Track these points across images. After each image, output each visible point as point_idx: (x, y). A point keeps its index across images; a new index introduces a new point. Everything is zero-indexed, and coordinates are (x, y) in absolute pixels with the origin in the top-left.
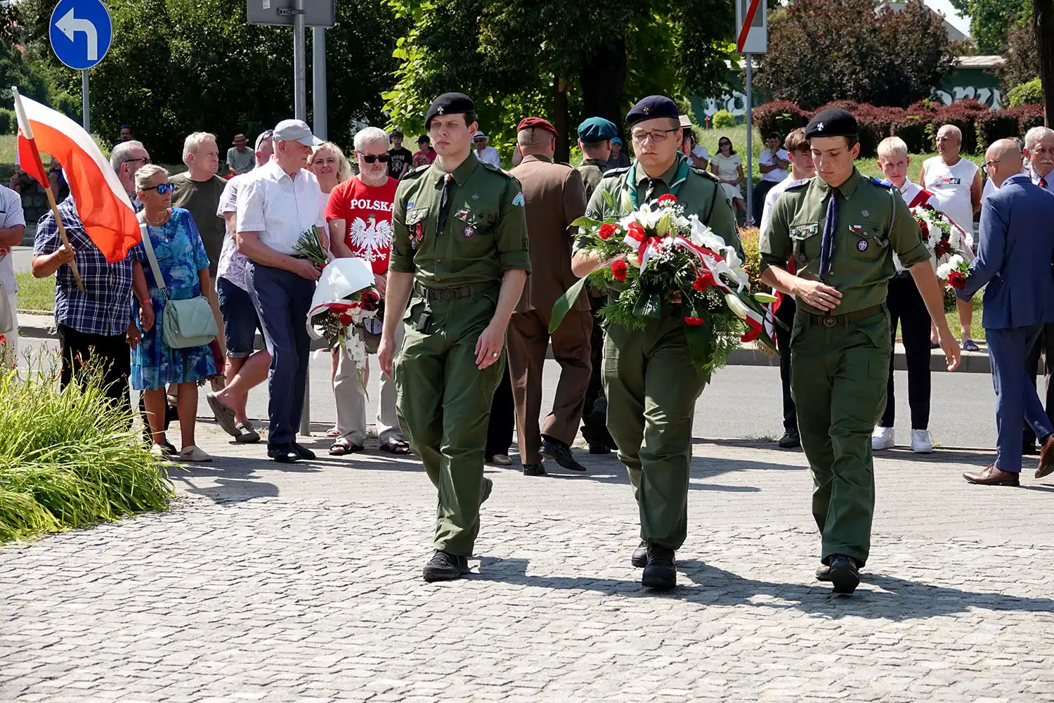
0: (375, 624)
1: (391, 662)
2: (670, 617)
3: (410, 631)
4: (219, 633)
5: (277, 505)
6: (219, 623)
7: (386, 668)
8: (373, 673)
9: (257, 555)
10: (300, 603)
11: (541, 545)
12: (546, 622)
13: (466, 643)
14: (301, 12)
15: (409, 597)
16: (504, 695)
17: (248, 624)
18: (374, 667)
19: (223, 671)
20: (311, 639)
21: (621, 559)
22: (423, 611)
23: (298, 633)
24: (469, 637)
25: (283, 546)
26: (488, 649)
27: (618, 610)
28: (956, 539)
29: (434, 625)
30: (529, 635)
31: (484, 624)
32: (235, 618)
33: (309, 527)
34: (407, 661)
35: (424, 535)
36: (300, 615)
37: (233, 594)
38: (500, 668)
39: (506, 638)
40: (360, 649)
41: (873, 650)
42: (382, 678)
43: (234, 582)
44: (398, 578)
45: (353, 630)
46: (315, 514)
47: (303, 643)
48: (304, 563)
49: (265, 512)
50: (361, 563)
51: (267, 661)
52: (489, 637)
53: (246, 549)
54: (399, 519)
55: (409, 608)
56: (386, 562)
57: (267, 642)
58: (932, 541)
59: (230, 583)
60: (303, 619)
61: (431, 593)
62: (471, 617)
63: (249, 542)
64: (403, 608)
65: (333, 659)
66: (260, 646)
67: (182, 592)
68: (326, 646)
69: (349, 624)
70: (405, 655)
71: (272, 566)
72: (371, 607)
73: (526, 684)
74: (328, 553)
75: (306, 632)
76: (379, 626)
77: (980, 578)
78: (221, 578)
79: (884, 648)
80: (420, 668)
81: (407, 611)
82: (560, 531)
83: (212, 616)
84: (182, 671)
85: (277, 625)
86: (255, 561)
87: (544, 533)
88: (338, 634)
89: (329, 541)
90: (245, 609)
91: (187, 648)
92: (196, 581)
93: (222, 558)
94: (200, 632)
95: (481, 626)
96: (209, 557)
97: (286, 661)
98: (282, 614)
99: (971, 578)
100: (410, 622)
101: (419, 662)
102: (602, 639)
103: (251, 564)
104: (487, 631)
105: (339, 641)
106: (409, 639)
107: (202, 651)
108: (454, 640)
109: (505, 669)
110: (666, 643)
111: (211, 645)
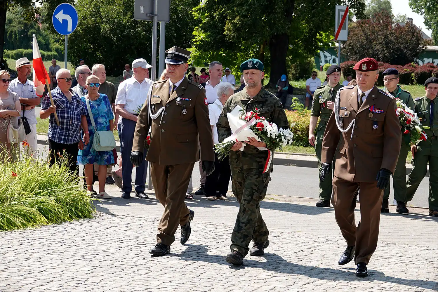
0: (176, 269)
1: (182, 285)
3: (190, 273)
4: (112, 270)
5: (137, 218)
6: (112, 266)
7: (180, 288)
8: (174, 289)
9: (128, 238)
10: (145, 259)
12: (247, 272)
13: (213, 279)
14: (156, 15)
15: (191, 259)
17: (123, 267)
18: (175, 287)
19: (112, 286)
20: (150, 274)
21: (279, 247)
22: (196, 265)
23: (144, 271)
24: (215, 277)
25: (139, 235)
26: (222, 282)
27: (277, 268)
28: (418, 245)
29: (200, 271)
30: (240, 277)
31: (221, 272)
32: (118, 264)
33: (150, 228)
34: (189, 285)
35: (198, 233)
36: (145, 264)
37: (118, 254)
39: (230, 278)
40: (169, 279)
41: (382, 290)
43: (118, 249)
44: (186, 250)
45: (167, 271)
46: (153, 222)
47: (146, 276)
48: (147, 243)
49: (132, 221)
51: (130, 283)
52: (223, 277)
53: (124, 236)
57: (131, 274)
58: (408, 246)
59: (117, 249)
60: (146, 266)
61: (200, 258)
62: (216, 268)
63: (125, 233)
64: (188, 263)
65: (158, 283)
66: (127, 276)
67: (97, 252)
68: (156, 277)
69: (165, 269)
70: (188, 283)
71: (134, 243)
72: (175, 262)
75: (147, 271)
76: (178, 270)
77: (428, 262)
78: (113, 247)
79: (387, 289)
80: (194, 288)
81: (189, 265)
83: (109, 263)
84: (96, 285)
85: (136, 268)
86: (127, 241)
88: (161, 273)
90: (123, 260)
91: (98, 276)
92: (103, 248)
93: (113, 239)
94: (104, 269)
95: (220, 272)
96: (108, 238)
97: (139, 283)
98: (138, 263)
99: (424, 262)
100: (191, 269)
101: (193, 286)
102: (270, 280)
103: (126, 242)
104: (222, 274)
105: (161, 275)
106: (190, 276)
107: (104, 277)
108: (208, 278)
109: (229, 290)
110: (296, 283)
111: (108, 275)
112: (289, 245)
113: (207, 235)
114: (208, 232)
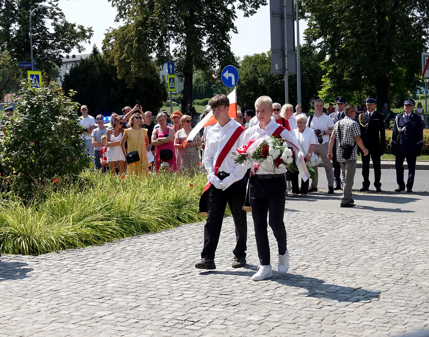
1: (305, 257)
3: (312, 248)
7: (303, 259)
12: (352, 246)
13: (328, 252)
15: (313, 238)
16: (337, 267)
18: (300, 259)
22: (316, 243)
26: (334, 254)
27: (374, 243)
29: (319, 246)
30: (347, 250)
33: (287, 218)
34: (310, 257)
35: (320, 220)
38: (337, 259)
39: (340, 251)
40: (296, 253)
42: (302, 262)
44: (310, 232)
45: (296, 248)
50: (300, 228)
54: (313, 215)
55: (312, 241)
56: (307, 228)
61: (319, 237)
62: (330, 244)
64: (311, 241)
72: (302, 241)
73: (344, 264)
74: (291, 225)
76: (303, 246)
80: (314, 259)
82: (360, 219)
89: (292, 222)
94: (252, 248)
95: (333, 247)
100: (313, 245)
104: (335, 249)
105: (291, 251)
106: (311, 250)
107: (252, 253)
108: (324, 251)
109: (338, 260)
110: (387, 253)
111: (254, 251)
112: (385, 226)
113: (326, 221)
114: (327, 219)
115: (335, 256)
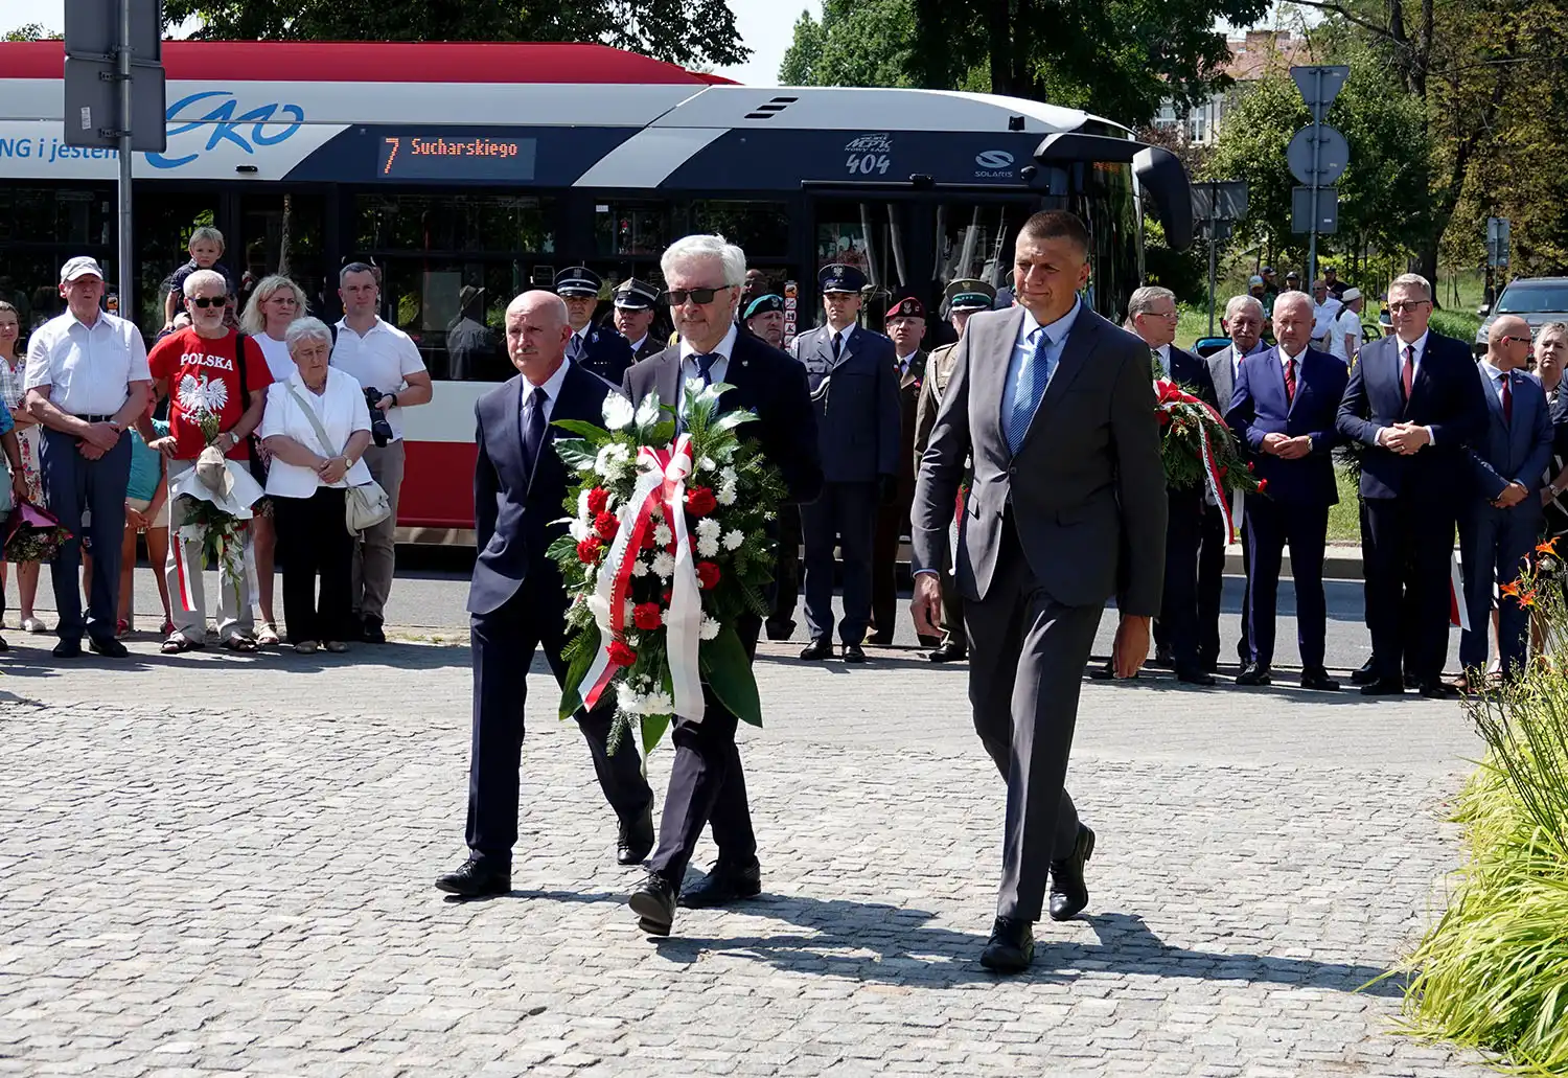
0: (255, 851)
1: (282, 895)
2: (596, 841)
3: (298, 859)
4: (70, 864)
5: (113, 712)
6: (67, 852)
7: (279, 903)
8: (264, 909)
9: (99, 771)
10: (161, 826)
11: (434, 757)
12: (457, 847)
13: (368, 872)
14: (127, 134)
15: (289, 819)
16: (424, 932)
17: (103, 852)
18: (264, 902)
19: (83, 908)
20: (183, 869)
21: (531, 774)
22: (309, 836)
23: (166, 862)
24: (371, 865)
25: (128, 760)
26: (392, 879)
27: (537, 833)
28: (905, 750)
29: (323, 852)
30: (440, 862)
31: (383, 851)
32: (86, 846)
33: (154, 737)
34: (301, 894)
35: (293, 747)
36: (163, 841)
37: (78, 817)
38: (412, 901)
39: (413, 867)
40: (242, 881)
41: (838, 877)
42: (276, 914)
43: (76, 802)
44: (272, 797)
45: (230, 859)
46: (159, 723)
47: (172, 874)
48: (157, 780)
49: (98, 720)
50: (225, 779)
51: (133, 897)
52: (392, 865)
53: (84, 764)
54: (259, 728)
55: (292, 832)
56: (254, 778)
57: (130, 873)
58: (879, 752)
59: (72, 803)
60: (168, 845)
61: (315, 815)
62: (366, 842)
63: (86, 756)
64: (286, 833)
65: (212, 893)
66: (120, 878)
67: (16, 815)
68: (201, 877)
69: (223, 851)
70: (298, 888)
71: (119, 783)
72: (247, 830)
73: (448, 920)
74: (181, 769)
75: (174, 861)
76: (261, 853)
77: (941, 794)
78: (60, 798)
79: (850, 874)
80: (319, 903)
81: (290, 836)
82: (453, 741)
83: (57, 842)
84: (34, 908)
85: (138, 853)
86: (98, 777)
87: (434, 744)
88: (213, 863)
89: (183, 755)
90: (96, 835)
91: (34, 881)
92: (31, 801)
93: (56, 774)
94: (49, 862)
95: (380, 852)
96: (41, 773)
97: (158, 896)
98: (142, 840)
99: (933, 794)
100: (298, 848)
101: (316, 895)
102: (526, 866)
103: (93, 782)
104: (389, 859)
105: (215, 871)
106: (299, 868)
107: (54, 885)
108: (352, 870)
109: (418, 902)
110: (598, 871)
111: (63, 877)
112: (556, 767)
113: (323, 750)
114: (323, 741)
115: (400, 886)
